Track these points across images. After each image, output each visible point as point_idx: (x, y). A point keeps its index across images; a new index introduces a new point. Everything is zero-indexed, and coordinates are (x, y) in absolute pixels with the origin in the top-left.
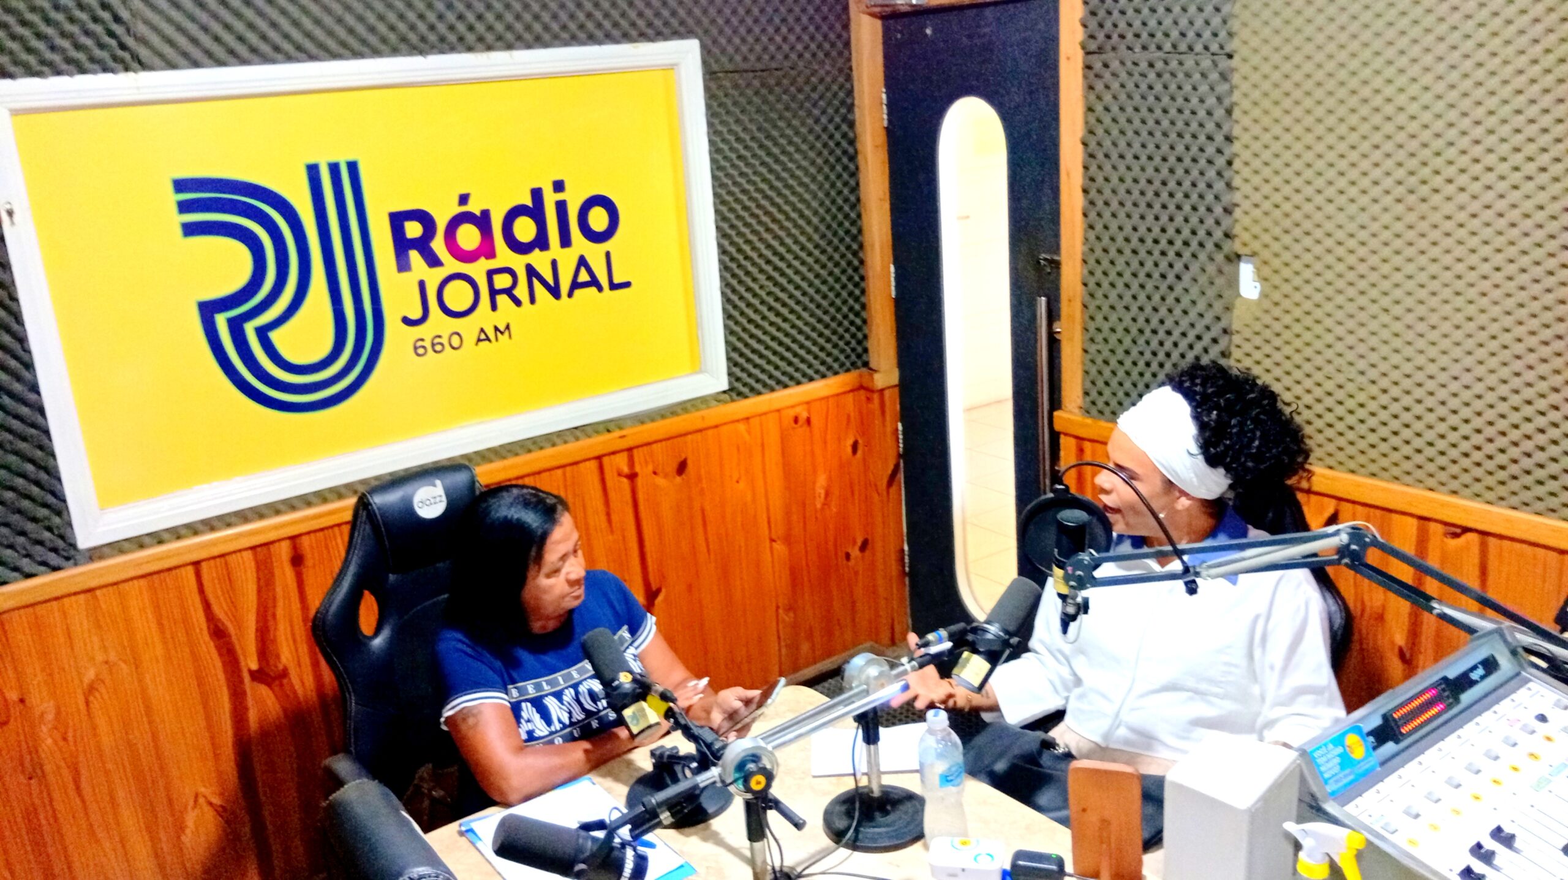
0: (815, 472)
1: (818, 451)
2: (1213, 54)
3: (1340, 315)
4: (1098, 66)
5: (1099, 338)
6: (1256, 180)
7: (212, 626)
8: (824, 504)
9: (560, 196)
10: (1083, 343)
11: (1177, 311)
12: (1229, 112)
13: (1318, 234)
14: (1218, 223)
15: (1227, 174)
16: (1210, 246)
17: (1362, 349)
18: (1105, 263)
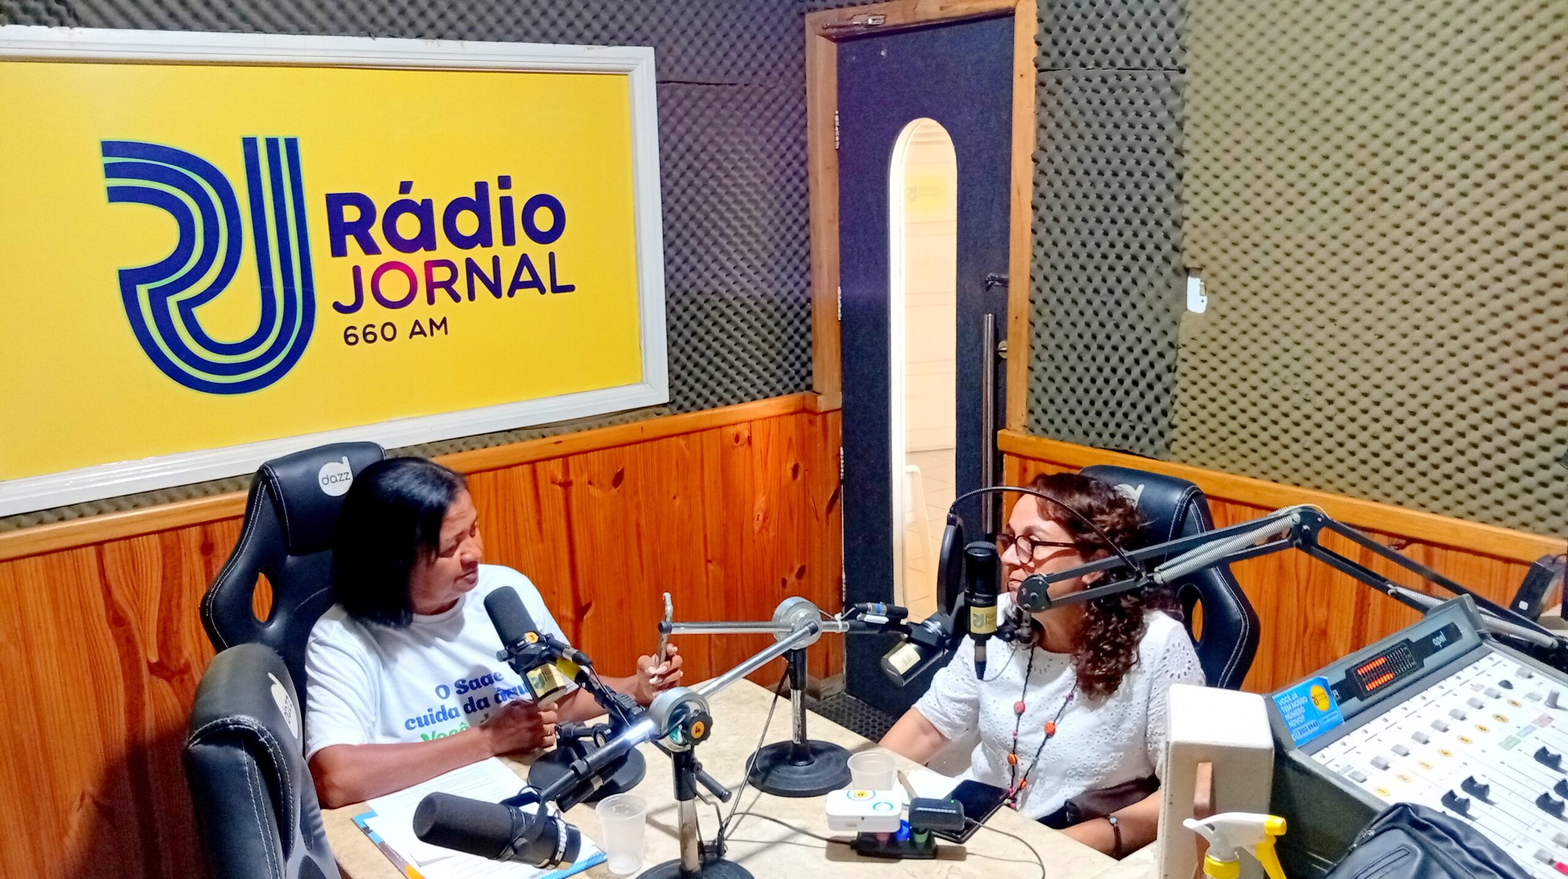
0: (754, 494)
1: (759, 474)
2: (1166, 69)
3: (1286, 326)
4: (1051, 82)
5: (1045, 355)
6: (1206, 193)
7: (111, 613)
8: (762, 528)
9: (505, 193)
10: (1028, 360)
11: (1124, 326)
12: (1180, 125)
13: (1267, 245)
14: (1167, 236)
15: (1177, 187)
16: (1158, 259)
17: (1308, 360)
18: (1053, 279)
